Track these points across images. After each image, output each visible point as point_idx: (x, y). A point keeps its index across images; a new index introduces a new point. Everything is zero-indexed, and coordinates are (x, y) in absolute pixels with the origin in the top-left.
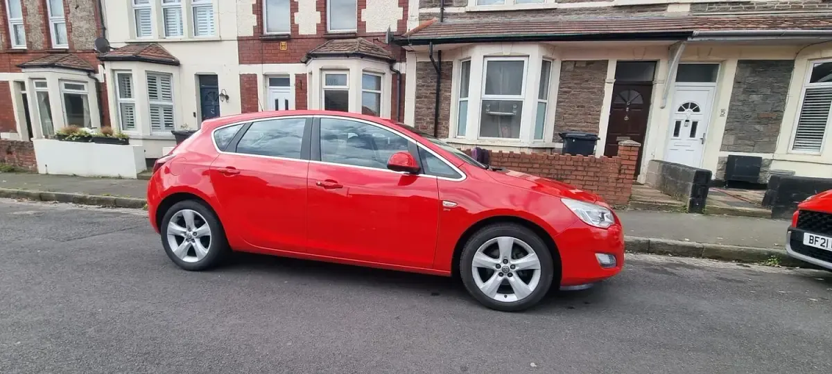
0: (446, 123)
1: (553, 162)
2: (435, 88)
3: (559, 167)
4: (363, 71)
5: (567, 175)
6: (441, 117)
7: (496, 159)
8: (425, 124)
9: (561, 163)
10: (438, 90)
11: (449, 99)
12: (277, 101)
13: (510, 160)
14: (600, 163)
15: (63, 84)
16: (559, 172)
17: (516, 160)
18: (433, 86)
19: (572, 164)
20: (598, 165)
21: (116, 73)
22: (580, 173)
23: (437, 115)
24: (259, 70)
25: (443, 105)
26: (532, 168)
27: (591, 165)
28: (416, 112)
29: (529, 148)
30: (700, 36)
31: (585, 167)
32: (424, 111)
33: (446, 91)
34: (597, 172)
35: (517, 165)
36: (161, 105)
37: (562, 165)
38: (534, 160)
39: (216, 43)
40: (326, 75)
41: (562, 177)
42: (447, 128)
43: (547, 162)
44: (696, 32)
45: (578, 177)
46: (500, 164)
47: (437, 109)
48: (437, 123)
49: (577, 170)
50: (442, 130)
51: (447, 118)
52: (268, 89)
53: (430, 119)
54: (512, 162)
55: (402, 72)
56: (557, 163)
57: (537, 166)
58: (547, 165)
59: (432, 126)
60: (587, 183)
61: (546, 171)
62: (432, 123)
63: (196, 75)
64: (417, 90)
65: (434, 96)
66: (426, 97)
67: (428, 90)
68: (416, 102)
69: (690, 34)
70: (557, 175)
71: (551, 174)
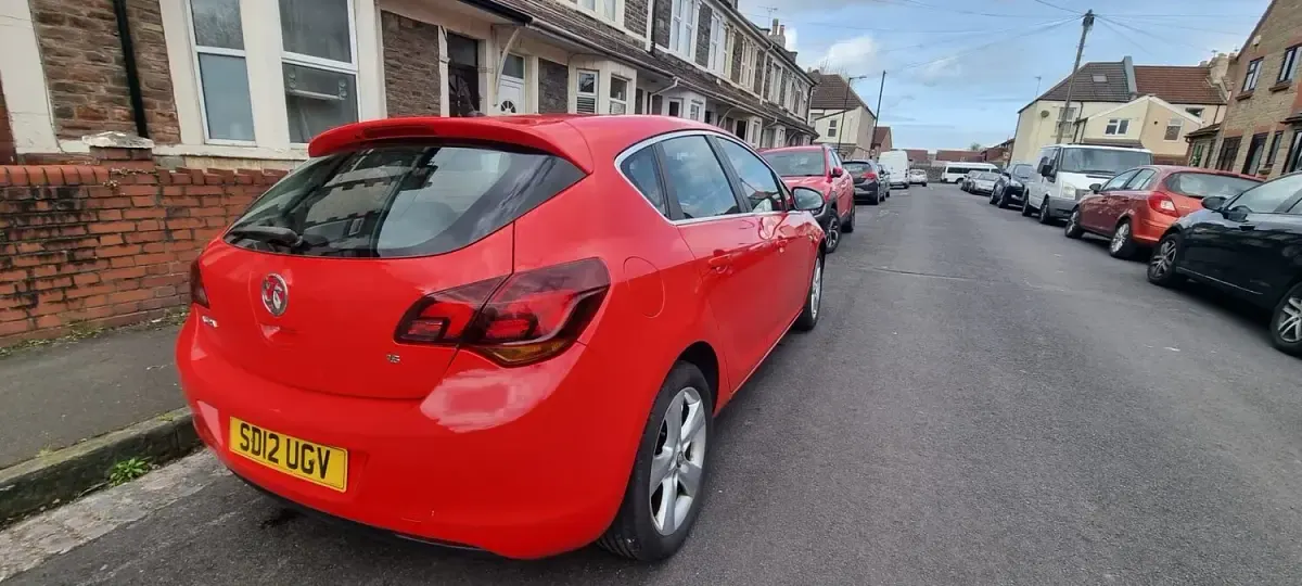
0: (164, 106)
6: (146, 88)
10: (120, 11)
11: (159, 41)
23: (132, 81)
28: (48, 63)
30: (537, 25)
32: (80, 64)
42: (173, 120)
44: (535, 19)
47: (130, 64)
48: (139, 104)
50: (156, 125)
65: (108, 25)
66: (77, 23)
67: (77, 3)
69: (527, 20)
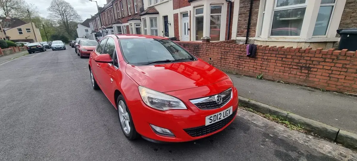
0: (254, 28)
1: (303, 55)
2: (249, 7)
3: (309, 58)
4: (210, 4)
5: (314, 65)
6: (251, 25)
7: (261, 51)
8: (242, 30)
9: (310, 55)
10: (251, 8)
11: (257, 13)
12: (185, 24)
13: (270, 52)
14: (351, 57)
15: (135, 25)
16: (308, 62)
17: (274, 52)
18: (248, 6)
19: (321, 56)
20: (348, 58)
21: (144, 19)
22: (328, 64)
23: (249, 24)
24: (178, 11)
25: (254, 17)
26: (286, 58)
27: (341, 58)
28: (238, 23)
29: (305, 42)
31: (333, 59)
32: (243, 22)
33: (256, 8)
34: (346, 64)
35: (274, 55)
36: (154, 29)
37: (311, 57)
38: (288, 52)
39: (167, 3)
40: (196, 9)
41: (310, 66)
42: (255, 31)
43: (298, 54)
45: (325, 67)
46: (263, 55)
47: (250, 20)
48: (249, 29)
49: (324, 61)
50: (251, 33)
51: (255, 25)
52: (182, 19)
53: (245, 26)
54: (271, 54)
55: (232, 1)
56: (307, 55)
57: (290, 57)
58: (298, 56)
59: (246, 30)
60: (334, 72)
61: (297, 61)
62: (246, 29)
63: (163, 16)
64: (240, 10)
65: (248, 12)
66: (244, 14)
67: (245, 9)
68: (239, 17)
70: (306, 64)
71: (301, 63)
